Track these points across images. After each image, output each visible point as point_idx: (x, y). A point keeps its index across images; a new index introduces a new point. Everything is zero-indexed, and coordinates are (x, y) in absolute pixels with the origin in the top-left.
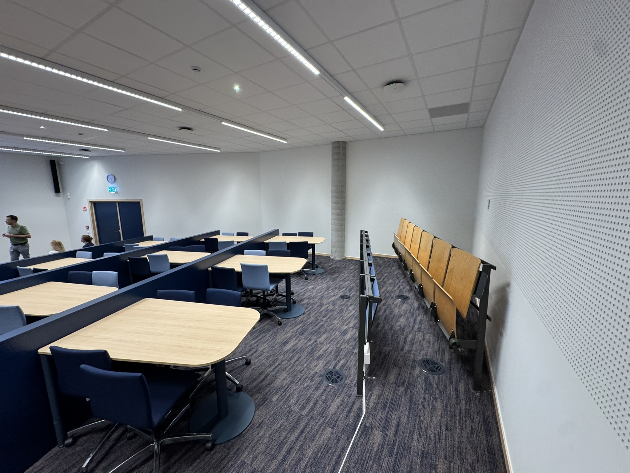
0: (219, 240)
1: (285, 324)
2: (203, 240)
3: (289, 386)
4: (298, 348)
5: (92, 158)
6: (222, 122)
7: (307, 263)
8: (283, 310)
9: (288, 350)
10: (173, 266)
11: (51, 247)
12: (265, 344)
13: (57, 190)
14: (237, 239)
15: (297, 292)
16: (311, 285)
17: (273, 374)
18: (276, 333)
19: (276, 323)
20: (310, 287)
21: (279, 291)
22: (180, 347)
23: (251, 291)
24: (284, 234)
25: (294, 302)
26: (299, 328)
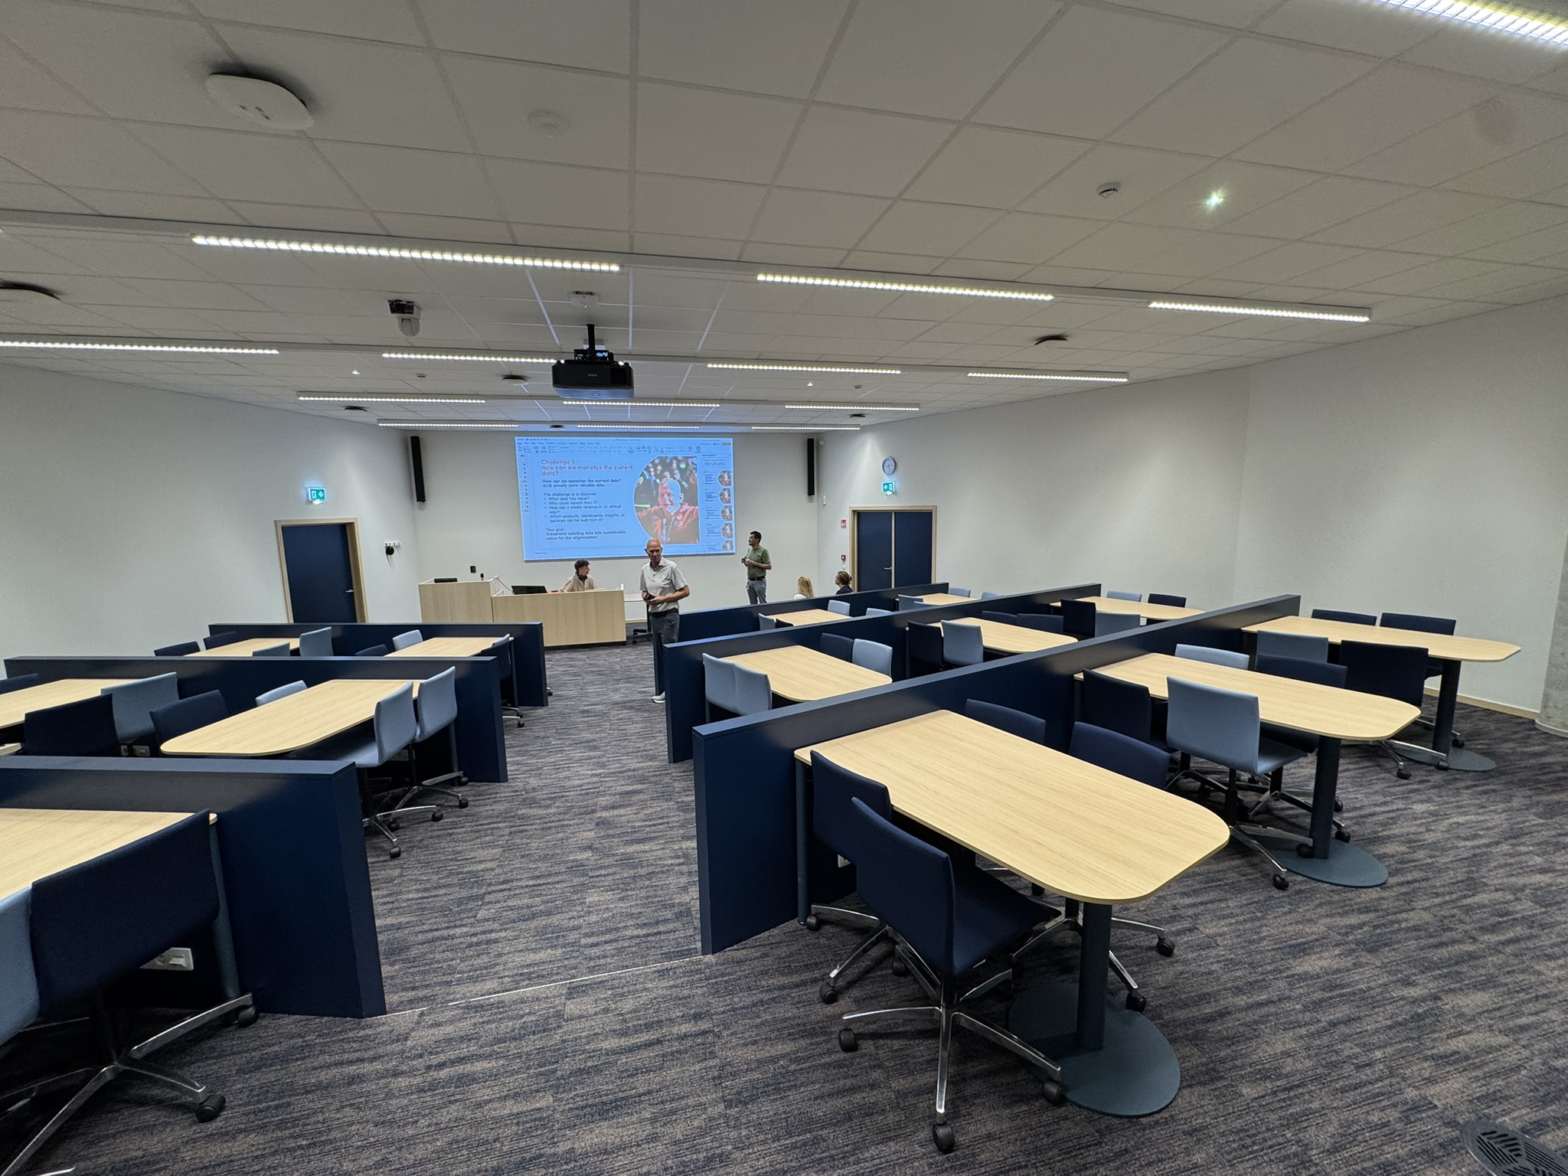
0: (1099, 609)
1: (1300, 891)
2: (1059, 604)
3: (1302, 1085)
4: (1348, 985)
5: (865, 429)
6: (1149, 303)
7: (1415, 723)
8: (1294, 846)
9: (1306, 973)
10: (990, 654)
11: (796, 587)
12: (1222, 923)
13: (811, 492)
14: (1148, 611)
15: (1355, 809)
16: (1422, 802)
17: (1250, 1017)
18: (1265, 906)
19: (1264, 876)
20: (1419, 808)
21: (1283, 786)
22: (1016, 832)
23: (1186, 758)
24: (1318, 614)
25: (1343, 837)
26: (1361, 926)
